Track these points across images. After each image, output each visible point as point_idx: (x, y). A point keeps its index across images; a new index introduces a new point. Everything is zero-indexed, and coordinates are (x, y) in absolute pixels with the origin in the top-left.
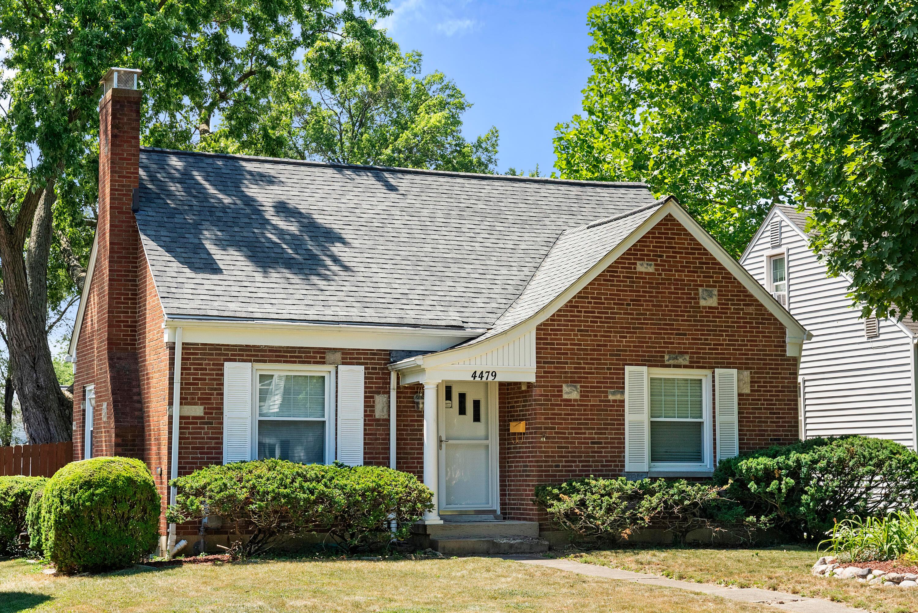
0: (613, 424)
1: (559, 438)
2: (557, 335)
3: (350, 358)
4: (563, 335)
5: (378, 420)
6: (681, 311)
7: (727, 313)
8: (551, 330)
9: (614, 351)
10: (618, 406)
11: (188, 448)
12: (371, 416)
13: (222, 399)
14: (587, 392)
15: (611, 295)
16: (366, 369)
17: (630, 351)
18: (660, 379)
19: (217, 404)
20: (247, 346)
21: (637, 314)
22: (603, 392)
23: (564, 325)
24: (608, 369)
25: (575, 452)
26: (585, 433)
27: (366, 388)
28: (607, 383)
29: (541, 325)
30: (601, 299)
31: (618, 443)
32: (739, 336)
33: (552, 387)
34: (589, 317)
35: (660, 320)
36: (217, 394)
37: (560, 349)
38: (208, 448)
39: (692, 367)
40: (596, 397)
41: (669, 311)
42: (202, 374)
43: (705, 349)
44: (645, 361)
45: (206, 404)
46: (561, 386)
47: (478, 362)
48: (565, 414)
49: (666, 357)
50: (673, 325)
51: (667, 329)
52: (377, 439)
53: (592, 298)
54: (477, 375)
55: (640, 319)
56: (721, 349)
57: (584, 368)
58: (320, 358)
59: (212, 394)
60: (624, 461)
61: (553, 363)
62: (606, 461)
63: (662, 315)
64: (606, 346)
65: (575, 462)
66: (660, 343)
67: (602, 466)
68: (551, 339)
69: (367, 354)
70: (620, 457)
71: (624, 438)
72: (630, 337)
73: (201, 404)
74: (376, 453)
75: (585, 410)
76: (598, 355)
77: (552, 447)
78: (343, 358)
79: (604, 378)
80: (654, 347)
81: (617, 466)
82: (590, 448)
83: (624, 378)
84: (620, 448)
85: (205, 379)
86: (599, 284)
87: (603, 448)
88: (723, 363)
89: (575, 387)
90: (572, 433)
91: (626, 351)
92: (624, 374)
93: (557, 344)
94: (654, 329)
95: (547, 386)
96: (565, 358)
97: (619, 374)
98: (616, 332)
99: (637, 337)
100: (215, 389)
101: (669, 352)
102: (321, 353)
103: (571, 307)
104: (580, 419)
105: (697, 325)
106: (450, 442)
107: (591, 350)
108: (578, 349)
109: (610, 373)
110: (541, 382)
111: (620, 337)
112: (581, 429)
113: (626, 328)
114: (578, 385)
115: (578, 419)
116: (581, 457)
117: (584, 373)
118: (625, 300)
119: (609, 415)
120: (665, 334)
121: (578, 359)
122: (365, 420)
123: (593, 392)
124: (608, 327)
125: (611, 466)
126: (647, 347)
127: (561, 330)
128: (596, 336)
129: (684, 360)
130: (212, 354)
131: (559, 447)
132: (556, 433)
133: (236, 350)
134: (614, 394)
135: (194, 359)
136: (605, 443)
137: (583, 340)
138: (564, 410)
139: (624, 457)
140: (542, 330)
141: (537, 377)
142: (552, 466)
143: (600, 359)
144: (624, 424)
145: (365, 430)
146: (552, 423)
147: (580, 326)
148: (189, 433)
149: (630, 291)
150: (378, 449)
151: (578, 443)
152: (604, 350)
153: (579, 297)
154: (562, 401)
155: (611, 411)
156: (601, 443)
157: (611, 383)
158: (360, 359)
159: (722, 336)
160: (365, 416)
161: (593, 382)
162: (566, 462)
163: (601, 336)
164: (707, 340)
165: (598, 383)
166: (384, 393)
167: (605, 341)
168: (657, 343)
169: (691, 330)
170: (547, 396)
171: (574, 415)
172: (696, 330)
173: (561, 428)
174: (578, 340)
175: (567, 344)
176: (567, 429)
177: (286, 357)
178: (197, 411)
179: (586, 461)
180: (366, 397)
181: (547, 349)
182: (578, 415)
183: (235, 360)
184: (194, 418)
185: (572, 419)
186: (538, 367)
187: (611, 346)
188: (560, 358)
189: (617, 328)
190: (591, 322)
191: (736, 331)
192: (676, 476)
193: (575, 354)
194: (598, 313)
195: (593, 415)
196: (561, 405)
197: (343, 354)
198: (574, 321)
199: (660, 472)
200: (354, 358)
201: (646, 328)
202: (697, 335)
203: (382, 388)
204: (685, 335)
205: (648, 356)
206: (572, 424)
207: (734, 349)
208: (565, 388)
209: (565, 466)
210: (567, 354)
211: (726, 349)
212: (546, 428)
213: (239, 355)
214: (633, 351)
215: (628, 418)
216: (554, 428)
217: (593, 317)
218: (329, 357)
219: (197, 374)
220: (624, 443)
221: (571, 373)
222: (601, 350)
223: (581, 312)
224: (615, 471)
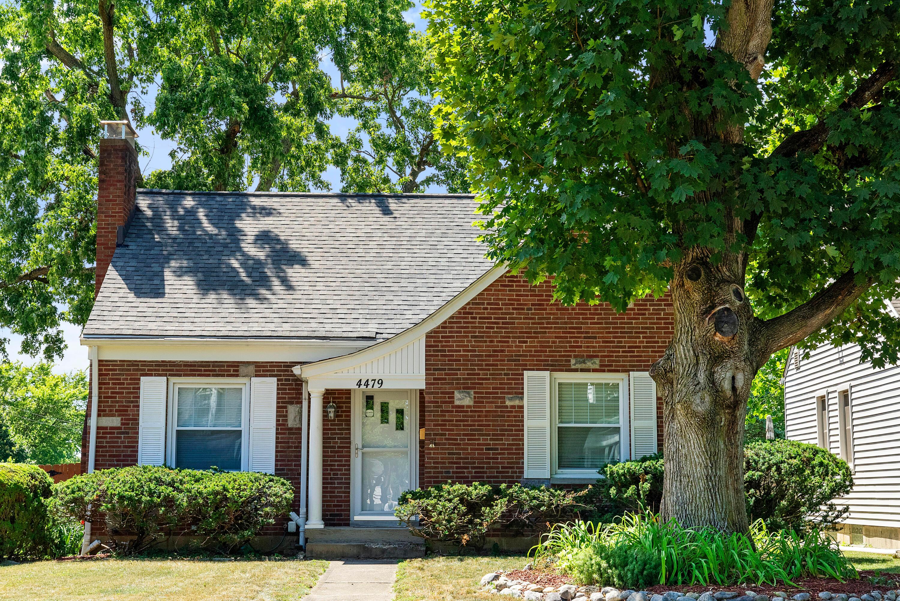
0: (511, 430)
1: (449, 444)
2: (449, 342)
3: (263, 371)
4: (455, 342)
5: (291, 429)
6: (590, 314)
7: (645, 314)
8: (442, 337)
9: (512, 356)
10: (516, 412)
11: (105, 456)
12: (284, 425)
13: (138, 411)
14: (482, 397)
15: (509, 300)
16: (278, 380)
17: (530, 356)
18: (571, 384)
19: (133, 415)
20: (163, 361)
21: (539, 319)
22: (499, 398)
23: (457, 332)
24: (505, 374)
25: (467, 459)
26: (479, 440)
27: (278, 398)
28: (504, 388)
29: (431, 332)
30: (498, 304)
31: (516, 449)
32: (659, 337)
33: (442, 393)
34: (485, 323)
35: (566, 323)
36: (134, 406)
37: (453, 356)
38: (124, 456)
39: (604, 371)
40: (492, 402)
41: (576, 314)
42: (120, 388)
43: (619, 352)
44: (548, 365)
45: (123, 415)
46: (453, 393)
47: (363, 370)
48: (457, 421)
49: (573, 361)
50: (581, 328)
51: (574, 333)
52: (289, 447)
53: (488, 304)
54: (363, 383)
55: (543, 323)
56: (638, 352)
57: (479, 374)
58: (234, 371)
59: (129, 407)
60: (523, 468)
61: (445, 370)
62: (503, 468)
63: (568, 318)
64: (502, 351)
65: (467, 468)
66: (566, 347)
67: (497, 472)
68: (442, 346)
69: (281, 366)
70: (519, 463)
71: (523, 445)
72: (531, 342)
73: (119, 416)
74: (289, 461)
75: (479, 416)
76: (494, 361)
77: (441, 454)
78: (256, 371)
79: (501, 384)
80: (558, 352)
81: (516, 472)
82: (484, 454)
83: (523, 384)
84: (519, 454)
85: (123, 393)
86: (495, 290)
87: (499, 454)
88: (641, 366)
89: (469, 393)
90: (464, 440)
91: (526, 356)
92: (523, 379)
93: (449, 351)
94: (559, 333)
95: (438, 393)
96: (457, 365)
97: (518, 379)
98: (514, 337)
99: (538, 342)
100: (132, 402)
101: (575, 356)
102: (235, 366)
103: (464, 313)
104: (474, 425)
105: (609, 328)
106: (365, 450)
107: (486, 356)
108: (471, 356)
109: (508, 379)
110: (430, 388)
111: (519, 342)
112: (474, 435)
113: (526, 333)
114: (472, 392)
115: (471, 425)
116: (474, 463)
117: (478, 379)
118: (525, 305)
119: (506, 421)
120: (571, 337)
121: (471, 365)
122: (277, 429)
123: (489, 398)
124: (505, 332)
125: (508, 472)
126: (550, 351)
127: (453, 337)
128: (491, 342)
129: (596, 363)
130: (130, 370)
131: (449, 454)
132: (446, 439)
133: (152, 366)
134: (511, 399)
135: (113, 375)
136: (501, 449)
137: (478, 346)
138: (456, 416)
139: (523, 463)
140: (432, 337)
141: (427, 384)
142: (442, 473)
143: (497, 365)
144: (523, 430)
145: (277, 438)
146: (442, 430)
147: (475, 332)
148: (107, 442)
149: (531, 295)
150: (291, 456)
151: (471, 449)
152: (501, 356)
153: (473, 304)
154: (453, 407)
155: (508, 416)
156: (497, 449)
157: (508, 388)
158: (274, 371)
159: (639, 337)
160: (277, 425)
161: (489, 388)
162: (457, 468)
163: (498, 342)
164: (621, 342)
165: (493, 388)
166: (297, 403)
167: (502, 346)
168: (561, 347)
169: (602, 333)
170: (437, 402)
171: (467, 421)
172: (607, 333)
173: (452, 435)
174: (472, 346)
175: (460, 351)
176: (459, 435)
177: (201, 371)
178: (115, 421)
179: (480, 468)
180: (278, 407)
181: (437, 356)
182: (472, 421)
183: (151, 375)
184: (111, 428)
185: (464, 425)
186: (427, 374)
187: (508, 351)
188: (452, 365)
189: (516, 333)
190: (487, 328)
191: (655, 333)
192: (583, 482)
193: (469, 360)
194: (495, 318)
195: (488, 421)
196: (452, 411)
197: (256, 366)
198: (468, 327)
199: (564, 479)
200: (268, 371)
201: (549, 333)
202: (610, 337)
203: (295, 398)
204: (595, 338)
205: (552, 361)
206: (464, 430)
207: (652, 352)
208: (457, 395)
209: (457, 473)
210: (460, 360)
211: (643, 352)
212: (435, 435)
213: (155, 370)
214: (534, 356)
215: (527, 423)
216: (445, 435)
217: (488, 323)
218: (242, 370)
219: (115, 388)
220: (523, 449)
221: (464, 379)
222: (497, 356)
223: (475, 318)
224: (513, 477)
